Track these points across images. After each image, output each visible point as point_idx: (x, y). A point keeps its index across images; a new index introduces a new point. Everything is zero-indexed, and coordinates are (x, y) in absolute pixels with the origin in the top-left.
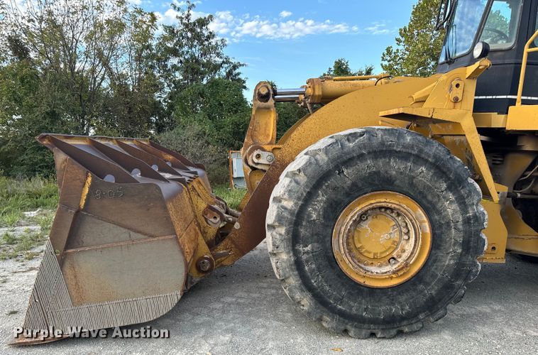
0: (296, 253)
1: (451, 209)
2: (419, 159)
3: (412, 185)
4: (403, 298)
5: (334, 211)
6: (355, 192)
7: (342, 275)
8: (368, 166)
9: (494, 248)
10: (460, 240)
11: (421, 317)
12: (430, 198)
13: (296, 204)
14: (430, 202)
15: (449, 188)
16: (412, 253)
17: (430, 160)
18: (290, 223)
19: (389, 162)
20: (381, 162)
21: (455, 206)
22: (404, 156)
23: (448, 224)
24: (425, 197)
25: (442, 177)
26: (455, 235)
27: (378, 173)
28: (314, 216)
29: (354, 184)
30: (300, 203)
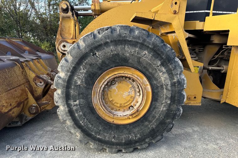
0: (69, 105)
1: (163, 77)
2: (143, 46)
3: (139, 62)
4: (136, 130)
5: (91, 78)
6: (104, 67)
7: (99, 118)
8: (111, 50)
9: (195, 97)
10: (169, 96)
11: (147, 140)
12: (150, 70)
13: (66, 75)
14: (151, 73)
15: (162, 64)
16: (141, 104)
17: (150, 46)
18: (63, 87)
19: (124, 48)
20: (119, 48)
21: (166, 75)
22: (134, 44)
23: (162, 86)
24: (148, 70)
25: (157, 58)
26: (166, 93)
27: (118, 55)
28: (79, 83)
29: (103, 62)
30: (69, 74)
